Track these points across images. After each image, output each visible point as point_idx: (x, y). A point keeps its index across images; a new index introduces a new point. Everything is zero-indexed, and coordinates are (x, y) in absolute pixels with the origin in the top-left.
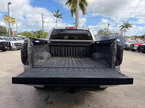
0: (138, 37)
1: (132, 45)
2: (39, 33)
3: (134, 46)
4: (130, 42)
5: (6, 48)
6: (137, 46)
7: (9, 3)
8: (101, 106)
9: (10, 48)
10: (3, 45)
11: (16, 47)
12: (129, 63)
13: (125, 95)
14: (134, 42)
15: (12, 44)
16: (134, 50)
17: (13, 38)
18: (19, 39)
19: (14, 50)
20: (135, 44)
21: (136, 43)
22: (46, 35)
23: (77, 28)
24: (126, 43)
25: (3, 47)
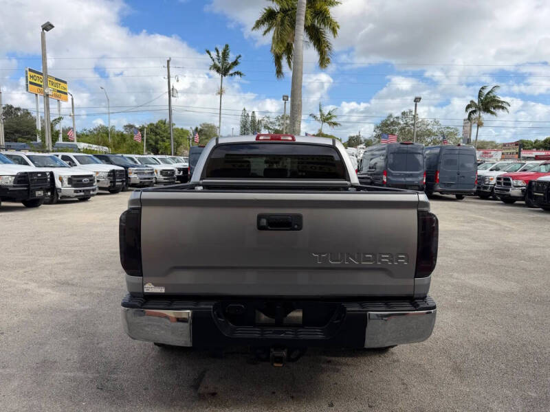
0: (531, 144)
1: (502, 181)
2: (156, 134)
3: (510, 184)
4: (497, 169)
5: (39, 193)
6: (520, 183)
7: (48, 27)
8: (370, 407)
9: (52, 193)
10: (28, 186)
11: (76, 191)
12: (484, 251)
13: (454, 370)
14: (509, 166)
15: (61, 179)
16: (509, 201)
17: (60, 154)
18: (82, 161)
19: (66, 200)
20: (515, 178)
21: (518, 173)
22: (181, 140)
23: (293, 139)
24: (480, 172)
25: (30, 192)
